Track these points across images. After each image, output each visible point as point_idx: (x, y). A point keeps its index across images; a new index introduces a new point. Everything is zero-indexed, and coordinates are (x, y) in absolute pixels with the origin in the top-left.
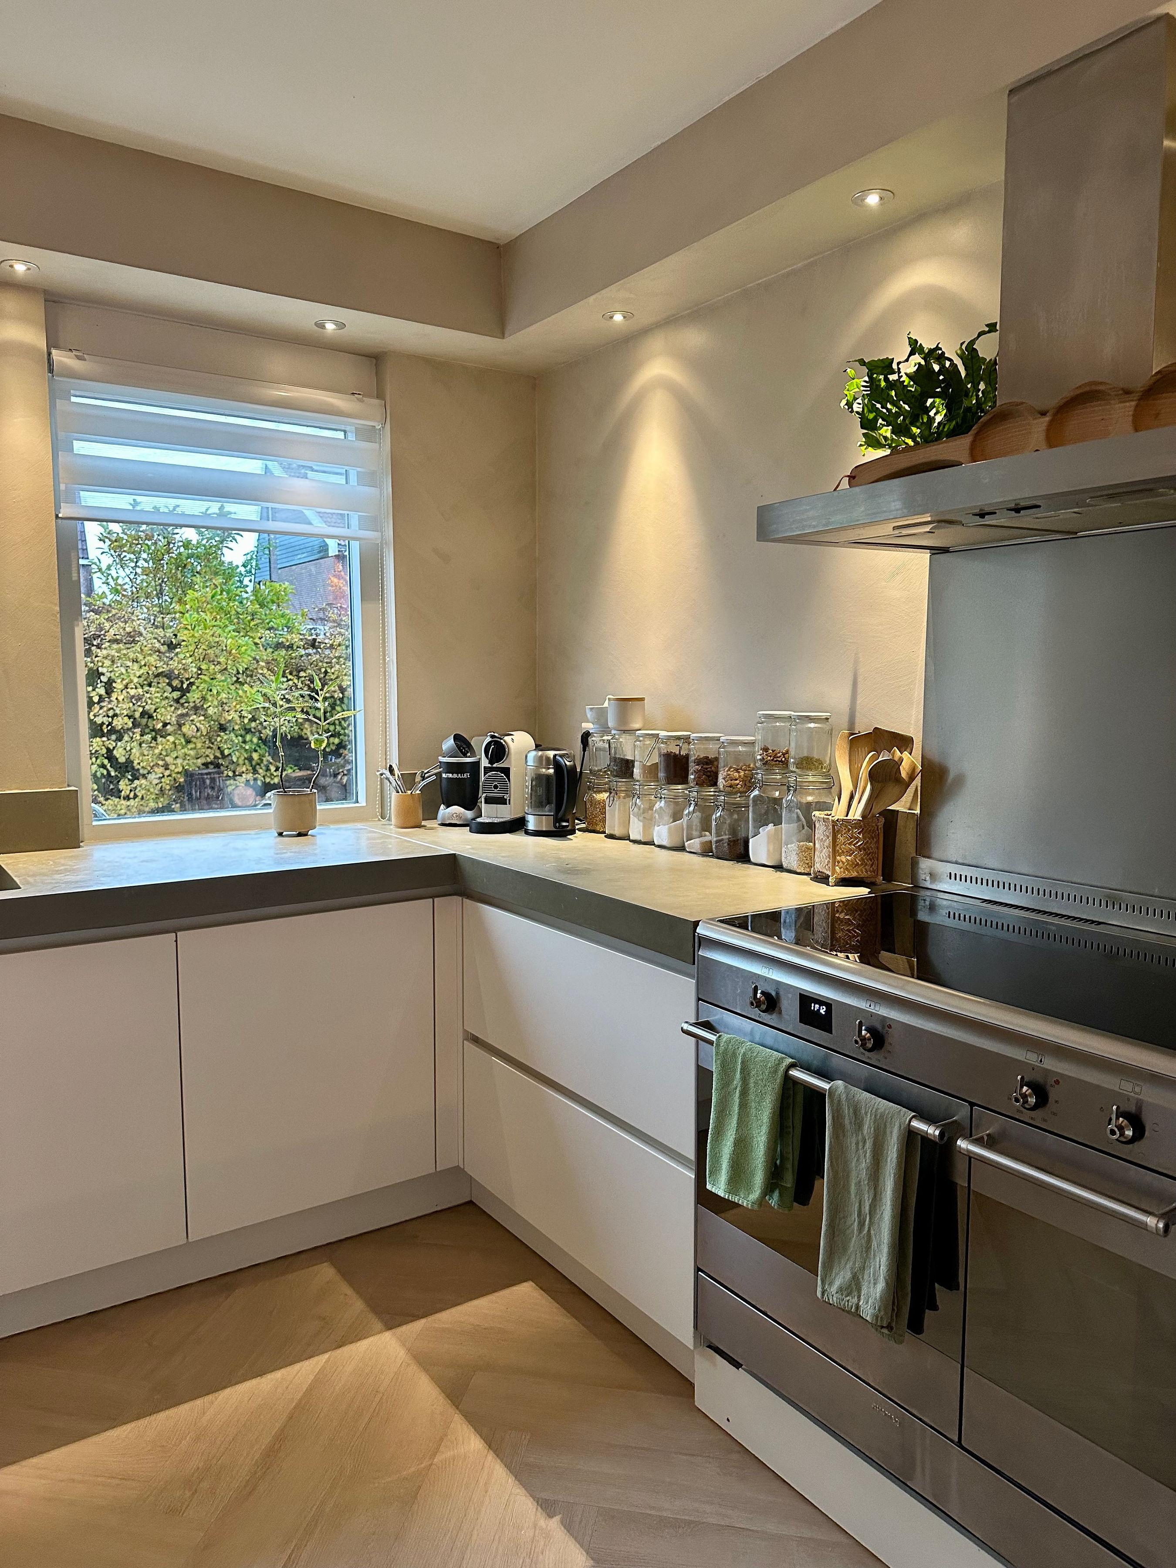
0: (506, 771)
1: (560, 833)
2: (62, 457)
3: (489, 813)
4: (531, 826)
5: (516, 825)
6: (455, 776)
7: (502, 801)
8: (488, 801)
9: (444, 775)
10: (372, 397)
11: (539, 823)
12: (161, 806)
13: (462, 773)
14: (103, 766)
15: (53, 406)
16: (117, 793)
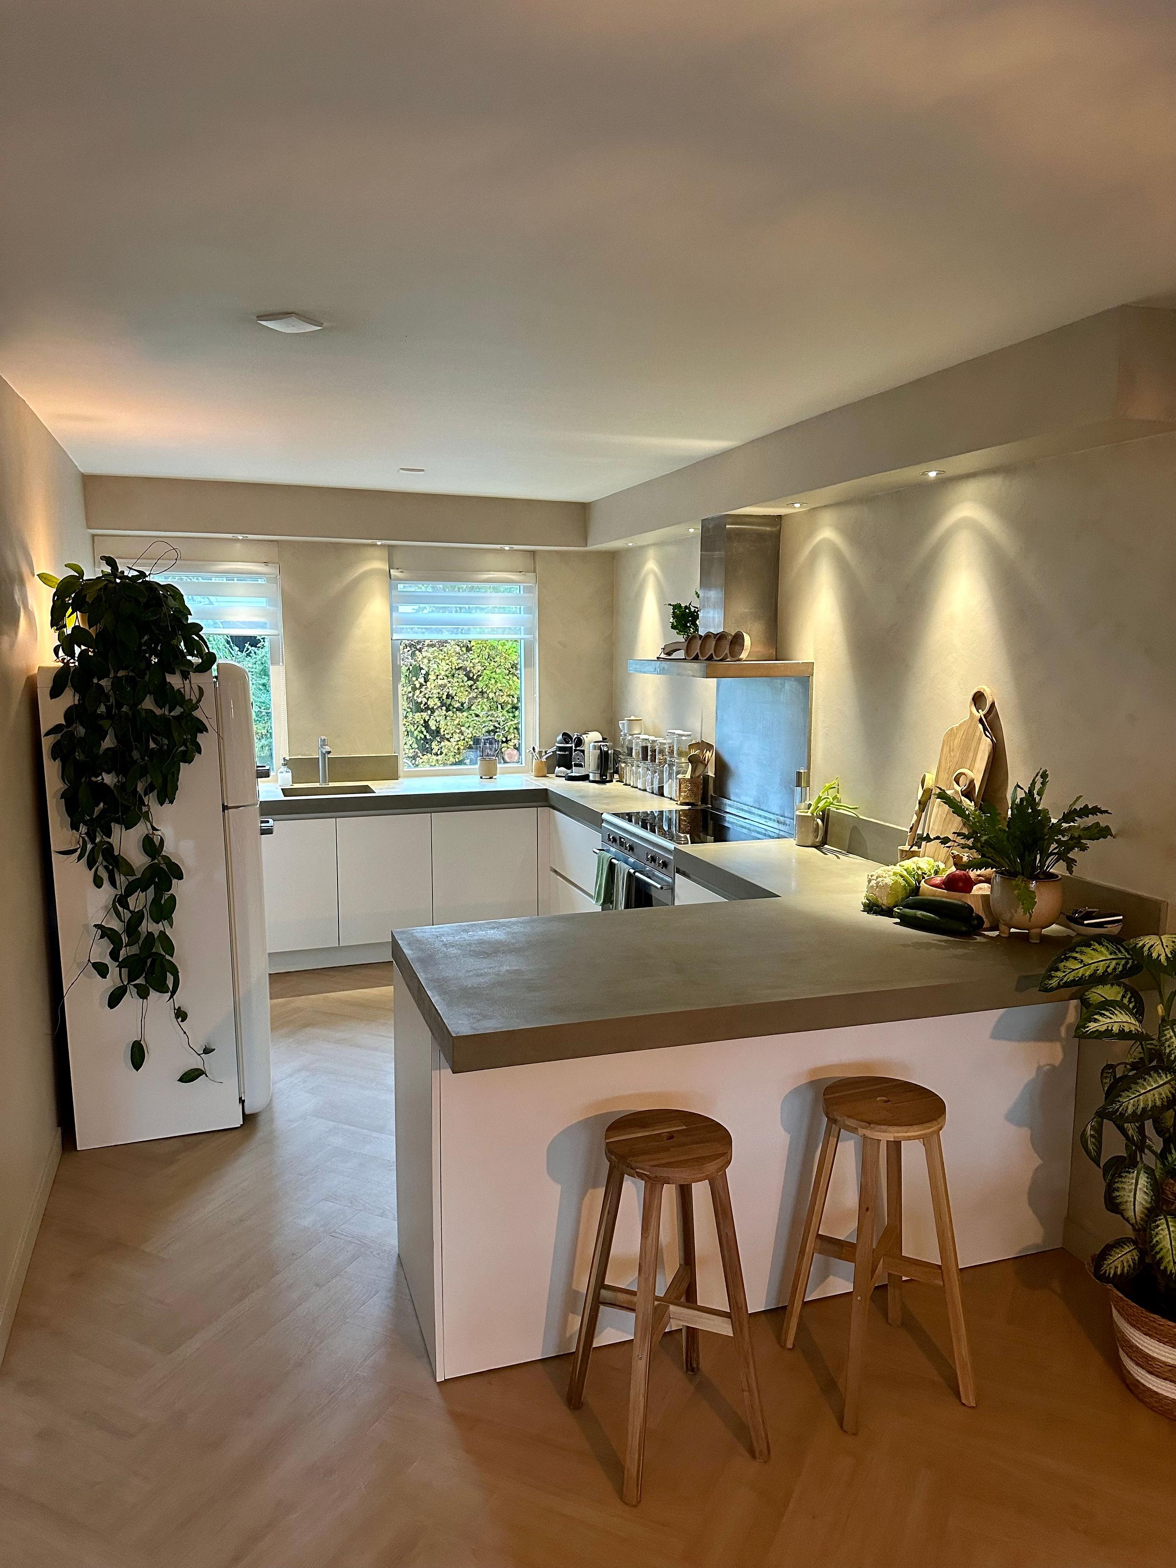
0: (583, 751)
1: (603, 782)
2: (394, 615)
3: (576, 772)
4: (591, 778)
5: (585, 778)
6: (562, 753)
7: (581, 766)
8: (576, 765)
9: (557, 752)
10: (531, 572)
11: (595, 777)
12: (457, 760)
13: (565, 752)
14: (422, 732)
15: (391, 593)
16: (429, 751)
